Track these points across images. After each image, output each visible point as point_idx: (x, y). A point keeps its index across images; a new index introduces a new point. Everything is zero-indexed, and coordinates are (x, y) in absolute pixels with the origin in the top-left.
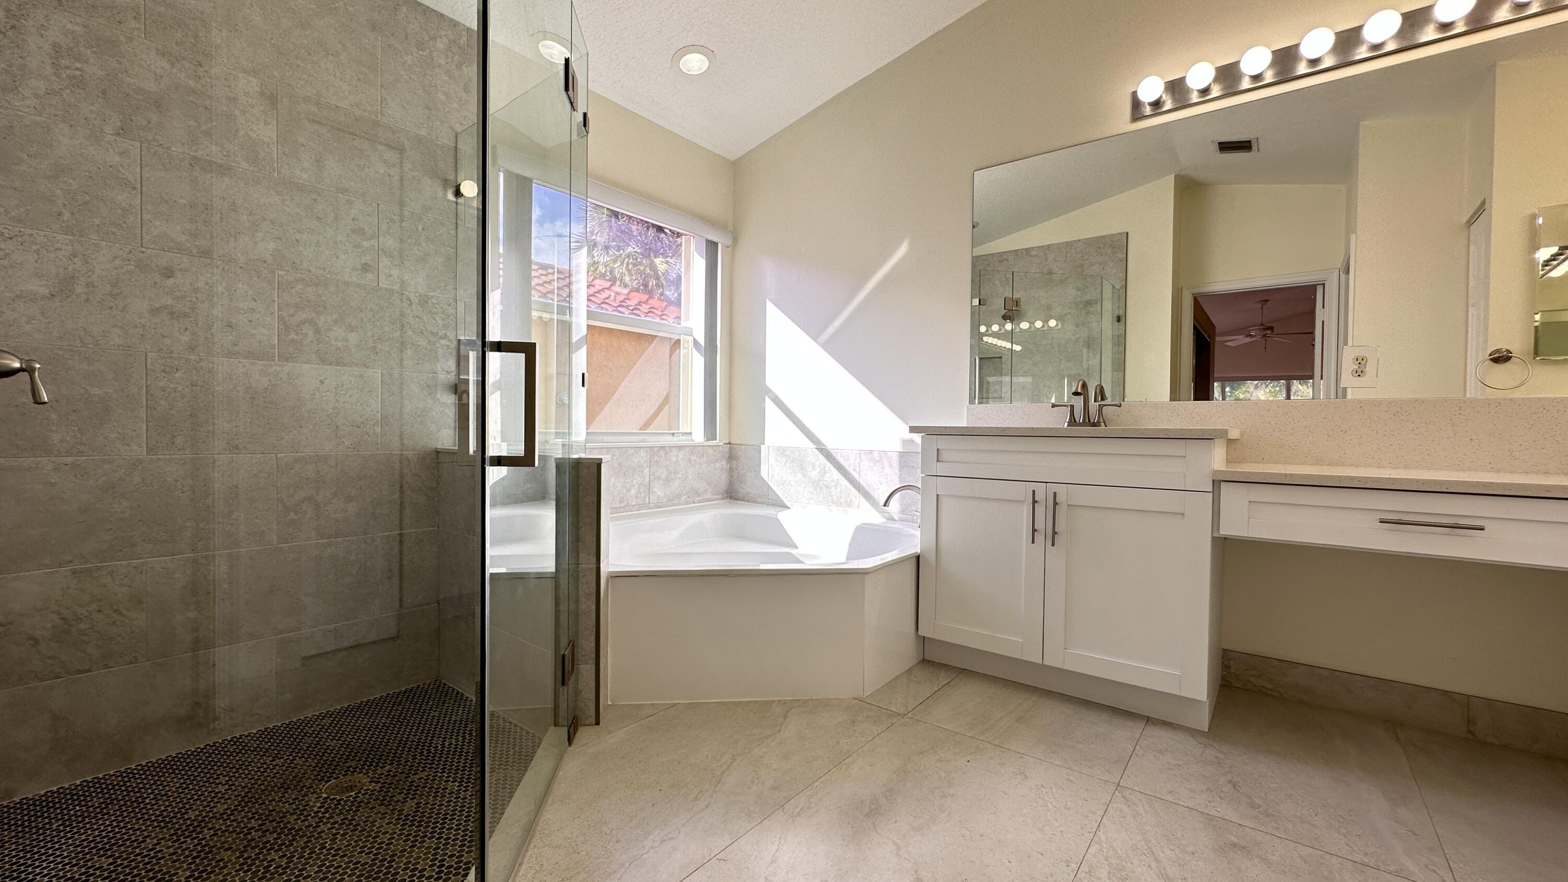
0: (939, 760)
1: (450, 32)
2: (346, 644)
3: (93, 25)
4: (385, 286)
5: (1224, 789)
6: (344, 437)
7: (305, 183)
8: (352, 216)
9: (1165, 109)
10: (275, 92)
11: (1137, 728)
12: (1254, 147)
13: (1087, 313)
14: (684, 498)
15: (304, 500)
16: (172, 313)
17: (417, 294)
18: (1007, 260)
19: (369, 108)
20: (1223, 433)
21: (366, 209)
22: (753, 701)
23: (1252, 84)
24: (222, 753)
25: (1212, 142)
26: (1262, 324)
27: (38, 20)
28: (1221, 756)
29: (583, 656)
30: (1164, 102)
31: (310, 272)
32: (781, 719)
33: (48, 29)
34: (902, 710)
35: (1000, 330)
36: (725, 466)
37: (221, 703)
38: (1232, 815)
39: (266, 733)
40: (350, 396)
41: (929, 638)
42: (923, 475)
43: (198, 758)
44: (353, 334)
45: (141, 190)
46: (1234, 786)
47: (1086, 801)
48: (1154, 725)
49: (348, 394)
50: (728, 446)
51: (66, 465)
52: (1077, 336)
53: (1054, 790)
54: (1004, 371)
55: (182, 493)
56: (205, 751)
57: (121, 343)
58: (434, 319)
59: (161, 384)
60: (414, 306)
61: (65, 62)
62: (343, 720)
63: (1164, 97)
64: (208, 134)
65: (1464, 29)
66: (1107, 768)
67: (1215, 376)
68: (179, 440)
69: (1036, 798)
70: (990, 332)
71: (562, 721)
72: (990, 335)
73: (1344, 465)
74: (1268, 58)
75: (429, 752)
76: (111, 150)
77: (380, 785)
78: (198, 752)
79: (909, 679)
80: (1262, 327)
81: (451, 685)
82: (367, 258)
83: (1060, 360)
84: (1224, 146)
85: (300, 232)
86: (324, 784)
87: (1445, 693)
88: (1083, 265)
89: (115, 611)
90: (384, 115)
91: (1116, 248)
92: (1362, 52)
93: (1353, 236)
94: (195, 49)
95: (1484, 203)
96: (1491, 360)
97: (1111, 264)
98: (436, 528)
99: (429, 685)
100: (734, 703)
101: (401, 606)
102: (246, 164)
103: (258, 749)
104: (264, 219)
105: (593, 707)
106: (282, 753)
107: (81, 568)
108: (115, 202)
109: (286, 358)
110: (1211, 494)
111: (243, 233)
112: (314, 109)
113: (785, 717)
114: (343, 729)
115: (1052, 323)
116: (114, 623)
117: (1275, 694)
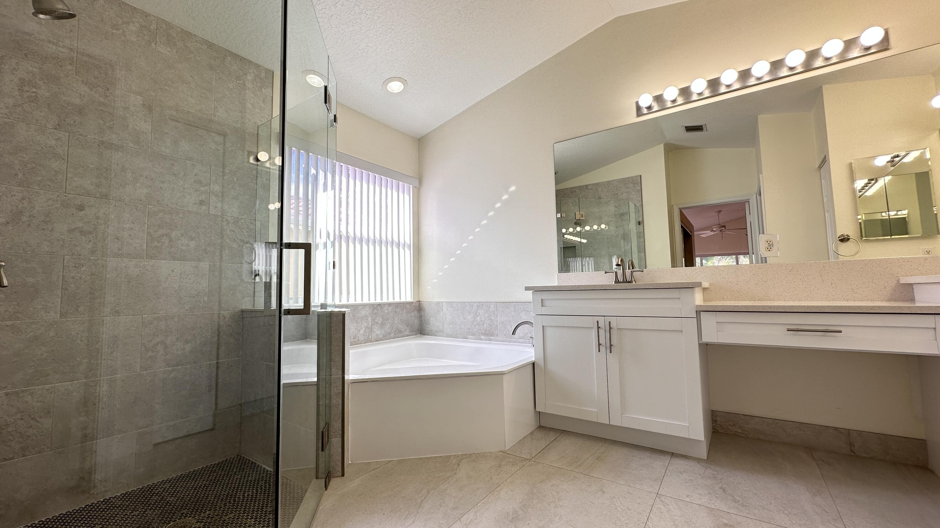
0: (552, 485)
1: (255, 71)
2: (181, 434)
3: (45, 68)
4: (213, 213)
5: (718, 492)
6: (185, 304)
7: (167, 155)
8: (195, 173)
9: (654, 110)
10: (152, 104)
11: (667, 459)
12: (705, 129)
13: (622, 220)
14: (392, 335)
15: (158, 344)
16: (81, 232)
17: (232, 218)
18: (575, 192)
19: (207, 112)
20: (699, 284)
21: (203, 169)
22: (439, 456)
23: (698, 97)
24: (97, 510)
25: (682, 126)
26: (719, 224)
27: (12, 65)
28: (715, 473)
29: (334, 432)
30: (653, 107)
31: (168, 206)
32: (456, 466)
33: (18, 70)
34: (528, 457)
35: (574, 231)
36: (417, 315)
37: (98, 476)
38: (724, 508)
39: (127, 495)
40: (190, 279)
41: (542, 412)
42: (534, 315)
43: (81, 514)
44: (193, 242)
45: (68, 160)
46: (724, 490)
47: (640, 504)
48: (676, 457)
49: (188, 278)
50: (418, 302)
51: (7, 326)
52: (617, 233)
53: (621, 499)
54: (577, 254)
55: (81, 341)
56: (85, 509)
57: (48, 250)
58: (242, 232)
59: (72, 275)
60: (230, 225)
61: (26, 88)
62: (178, 484)
63: (653, 104)
64: (110, 128)
65: (802, 70)
66: (651, 484)
67: (696, 254)
68: (81, 309)
69: (610, 504)
70: (568, 232)
71: (320, 475)
72: (568, 234)
73: (767, 300)
74: (705, 84)
75: (234, 501)
76: (50, 138)
77: (203, 524)
78: (80, 511)
79: (532, 438)
80: (720, 226)
81: (247, 458)
82: (203, 197)
83: (608, 247)
84: (689, 128)
85: (163, 183)
86: (166, 525)
87: (836, 429)
88: (617, 194)
89: (33, 419)
90: (216, 116)
91: (635, 184)
92: (752, 81)
93: (761, 175)
94: (105, 81)
95: (825, 157)
96: (840, 240)
97: (633, 193)
98: (241, 358)
99: (233, 459)
100: (427, 458)
101: (216, 408)
102: (132, 145)
103: (122, 506)
104: (141, 176)
105: (340, 465)
106: (137, 507)
107: (11, 391)
108: (51, 167)
109: (151, 257)
110: (696, 319)
111: (128, 184)
112: (174, 113)
113: (459, 465)
114: (178, 490)
115: (603, 226)
116: (31, 427)
117: (744, 435)
